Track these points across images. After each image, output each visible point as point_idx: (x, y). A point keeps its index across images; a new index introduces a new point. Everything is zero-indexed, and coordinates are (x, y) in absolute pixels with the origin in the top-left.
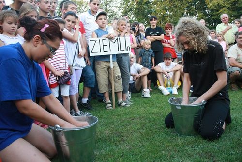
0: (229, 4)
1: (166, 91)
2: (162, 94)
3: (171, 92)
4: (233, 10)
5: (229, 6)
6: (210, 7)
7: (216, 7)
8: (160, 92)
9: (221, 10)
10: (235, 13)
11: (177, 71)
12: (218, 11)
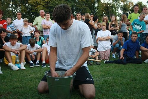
0: (43, 3)
1: (15, 67)
2: (12, 70)
3: (20, 68)
4: (46, 8)
5: (44, 4)
6: (31, 3)
7: (35, 3)
8: (10, 68)
9: (38, 6)
10: (47, 10)
11: (23, 50)
12: (36, 6)
